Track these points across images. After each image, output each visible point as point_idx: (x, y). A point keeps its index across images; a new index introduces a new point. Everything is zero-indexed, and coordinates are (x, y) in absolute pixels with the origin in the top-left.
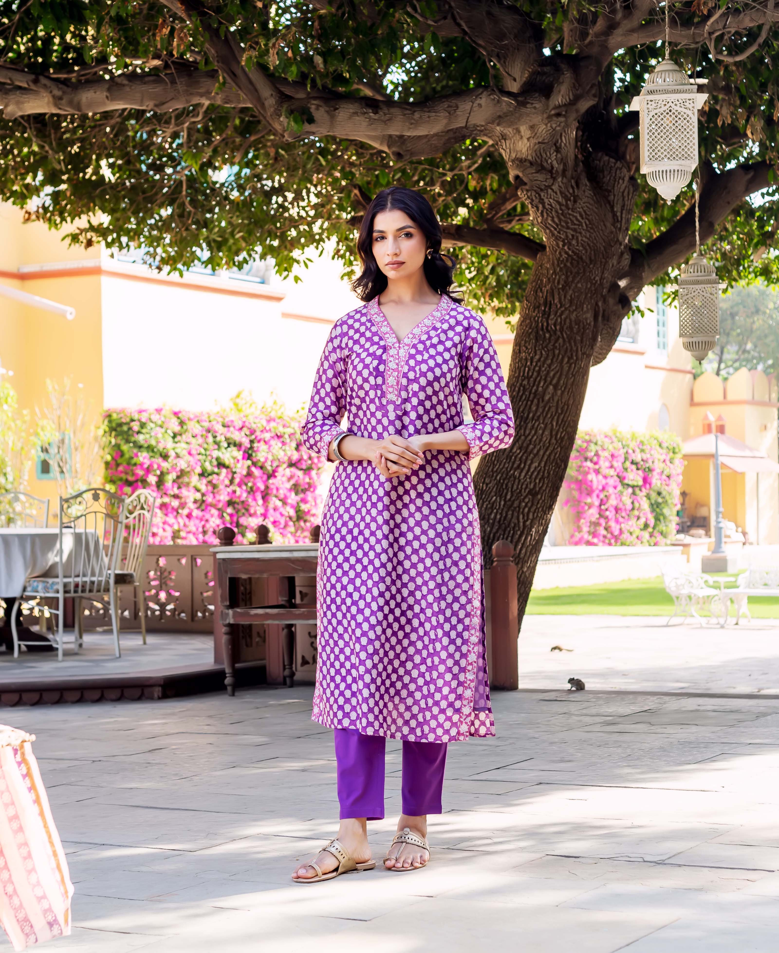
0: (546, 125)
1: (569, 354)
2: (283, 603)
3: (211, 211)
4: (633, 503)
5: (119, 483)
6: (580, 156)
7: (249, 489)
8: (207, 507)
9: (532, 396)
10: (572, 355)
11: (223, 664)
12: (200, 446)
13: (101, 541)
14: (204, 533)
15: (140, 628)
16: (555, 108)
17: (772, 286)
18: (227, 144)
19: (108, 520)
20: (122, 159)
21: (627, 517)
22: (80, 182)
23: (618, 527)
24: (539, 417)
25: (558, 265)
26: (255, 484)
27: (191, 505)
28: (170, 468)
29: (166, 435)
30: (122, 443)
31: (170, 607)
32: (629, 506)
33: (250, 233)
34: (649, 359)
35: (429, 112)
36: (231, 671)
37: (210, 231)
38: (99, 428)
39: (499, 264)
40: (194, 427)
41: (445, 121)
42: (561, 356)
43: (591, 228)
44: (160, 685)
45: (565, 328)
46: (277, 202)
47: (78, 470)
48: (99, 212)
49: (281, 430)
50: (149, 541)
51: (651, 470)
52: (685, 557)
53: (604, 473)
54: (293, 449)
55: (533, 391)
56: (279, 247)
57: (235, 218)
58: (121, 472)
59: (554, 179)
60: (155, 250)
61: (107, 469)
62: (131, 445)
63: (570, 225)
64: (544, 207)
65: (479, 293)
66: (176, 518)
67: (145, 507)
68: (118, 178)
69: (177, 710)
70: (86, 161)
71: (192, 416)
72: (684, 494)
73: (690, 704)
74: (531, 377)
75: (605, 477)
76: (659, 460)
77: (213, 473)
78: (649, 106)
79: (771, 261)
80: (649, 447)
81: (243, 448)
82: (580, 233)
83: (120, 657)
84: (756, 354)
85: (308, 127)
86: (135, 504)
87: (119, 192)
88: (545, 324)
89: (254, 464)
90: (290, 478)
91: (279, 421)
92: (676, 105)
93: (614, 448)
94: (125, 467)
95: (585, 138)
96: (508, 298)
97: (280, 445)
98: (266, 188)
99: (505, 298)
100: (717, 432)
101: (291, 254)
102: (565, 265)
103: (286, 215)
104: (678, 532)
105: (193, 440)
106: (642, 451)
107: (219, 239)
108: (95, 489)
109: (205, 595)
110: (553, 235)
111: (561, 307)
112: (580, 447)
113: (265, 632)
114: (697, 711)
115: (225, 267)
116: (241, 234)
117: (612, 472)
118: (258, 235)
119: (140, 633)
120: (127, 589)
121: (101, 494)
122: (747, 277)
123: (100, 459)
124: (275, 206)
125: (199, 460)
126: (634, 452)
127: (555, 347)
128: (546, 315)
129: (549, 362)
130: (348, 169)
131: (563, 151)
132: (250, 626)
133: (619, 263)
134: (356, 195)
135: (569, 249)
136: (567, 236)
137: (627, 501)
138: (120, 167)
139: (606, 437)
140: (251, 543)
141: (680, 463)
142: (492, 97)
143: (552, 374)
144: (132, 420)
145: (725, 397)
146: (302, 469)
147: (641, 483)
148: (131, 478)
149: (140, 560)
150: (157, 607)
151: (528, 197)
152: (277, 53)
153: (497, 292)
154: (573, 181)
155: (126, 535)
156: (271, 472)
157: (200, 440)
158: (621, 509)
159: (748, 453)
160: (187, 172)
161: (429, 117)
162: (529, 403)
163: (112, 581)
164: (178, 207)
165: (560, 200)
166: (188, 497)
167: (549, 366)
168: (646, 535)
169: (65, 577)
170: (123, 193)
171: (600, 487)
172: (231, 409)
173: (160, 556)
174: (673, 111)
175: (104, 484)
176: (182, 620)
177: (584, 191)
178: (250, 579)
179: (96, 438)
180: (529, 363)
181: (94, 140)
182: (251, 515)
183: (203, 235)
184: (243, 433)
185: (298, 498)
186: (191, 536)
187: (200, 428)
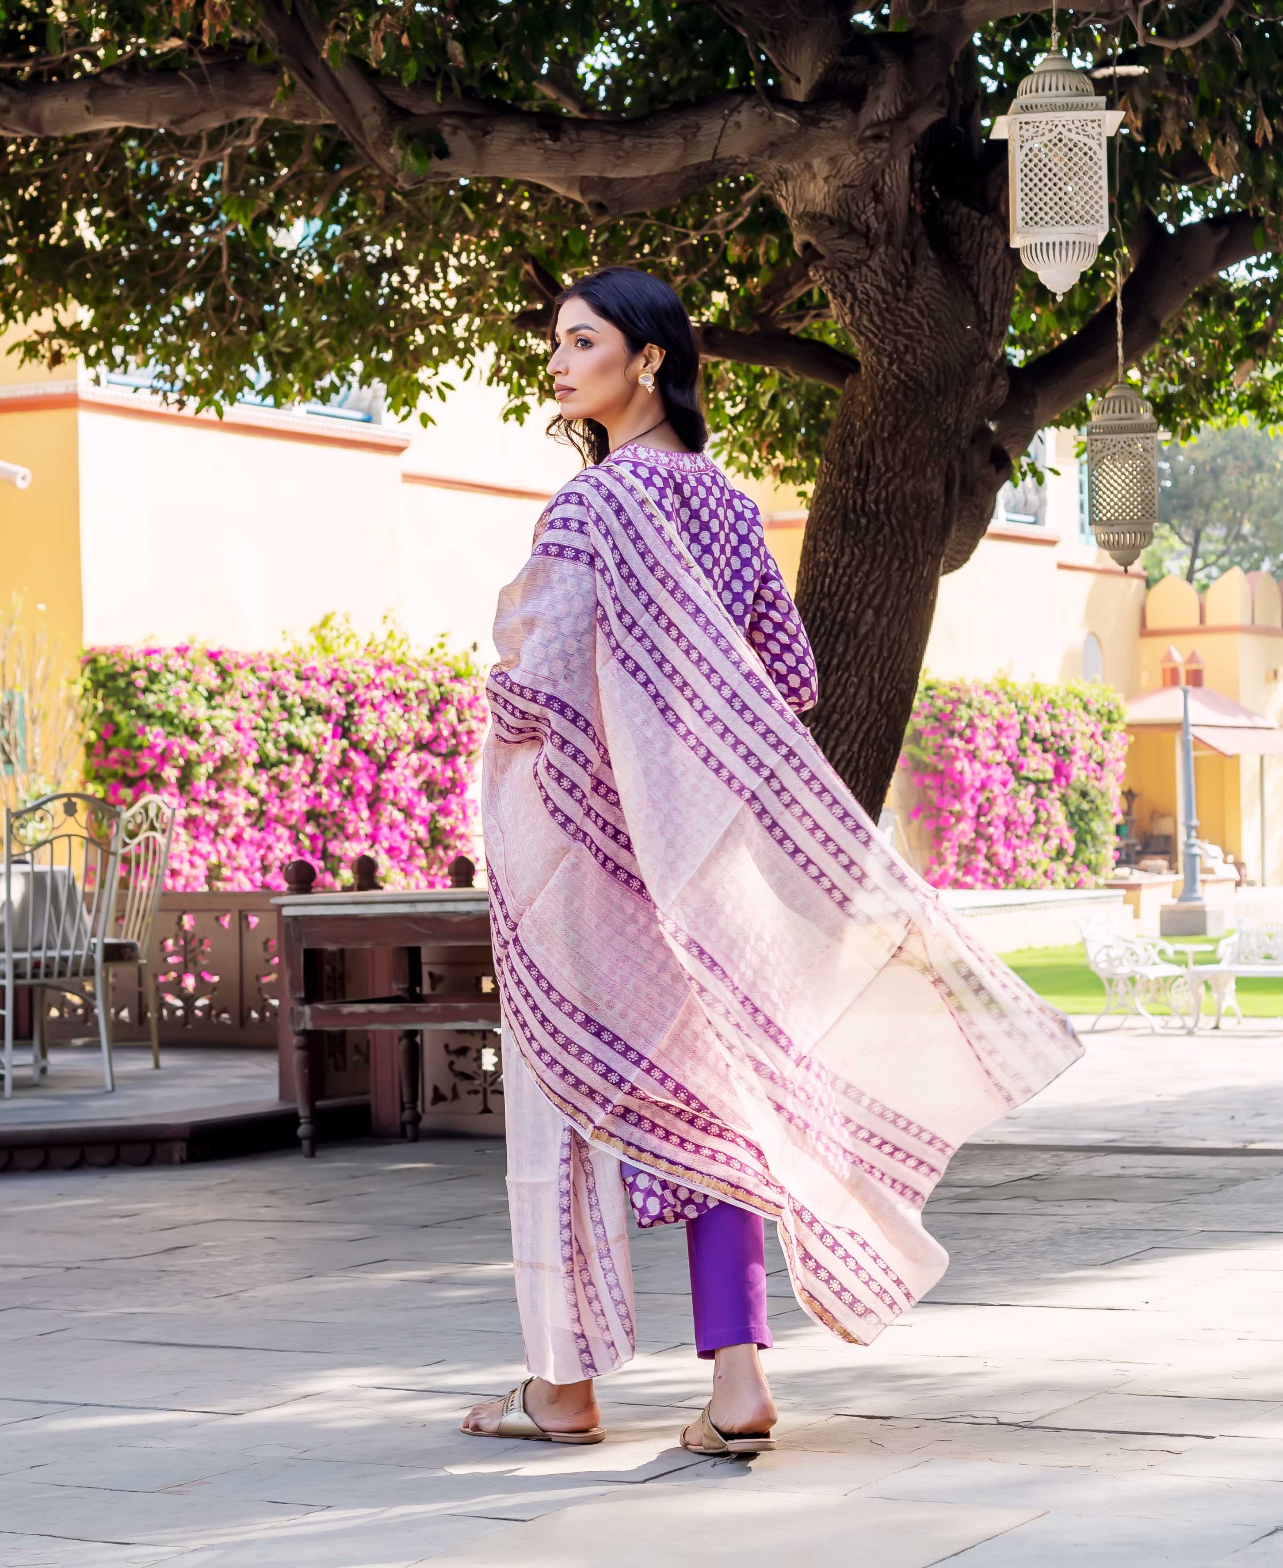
0: (856, 155)
1: (901, 554)
2: (399, 993)
3: (273, 299)
4: (1036, 812)
5: (112, 781)
6: (918, 208)
7: (344, 791)
8: (268, 825)
9: (836, 627)
10: (906, 554)
11: (295, 1101)
12: (257, 713)
13: (79, 885)
14: (265, 869)
15: (149, 1039)
16: (872, 125)
17: (1270, 428)
18: (299, 183)
19: (92, 847)
20: (114, 210)
21: (1025, 837)
22: (41, 250)
23: (1010, 854)
24: (849, 664)
25: (882, 398)
26: (355, 781)
27: (241, 821)
28: (201, 753)
29: (195, 695)
30: (116, 709)
31: (202, 1002)
32: (1029, 818)
33: (341, 339)
34: (1067, 552)
35: (649, 136)
36: (307, 1113)
37: (272, 335)
38: (74, 683)
39: (785, 391)
40: (246, 680)
41: (676, 153)
42: (886, 558)
43: (939, 333)
44: (184, 1139)
45: (894, 507)
46: (389, 284)
47: (38, 758)
48: (73, 304)
49: (401, 684)
50: (165, 886)
51: (1069, 752)
52: (1130, 908)
53: (983, 758)
54: (424, 718)
55: (839, 618)
56: (394, 362)
57: (314, 313)
58: (115, 761)
59: (872, 248)
60: (173, 370)
61: (88, 756)
62: (133, 712)
63: (900, 327)
64: (855, 297)
65: (751, 442)
66: (213, 842)
67: (157, 825)
68: (108, 242)
69: (213, 1182)
70: (50, 213)
71: (241, 661)
72: (1129, 795)
73: (1110, 1165)
74: (835, 593)
75: (986, 765)
76: (1083, 734)
77: (280, 762)
78: (1023, 132)
79: (1266, 384)
80: (1064, 711)
81: (334, 718)
82: (920, 342)
83: (113, 1089)
84: (1258, 543)
85: (438, 165)
86: (139, 819)
87: (110, 267)
88: (859, 501)
89: (354, 746)
90: (417, 772)
91: (398, 668)
92: (1070, 130)
93: (1002, 714)
94: (122, 753)
95: (928, 173)
96: (801, 451)
97: (400, 711)
98: (369, 258)
99: (796, 450)
100: (1188, 683)
101: (415, 376)
102: (894, 398)
103: (406, 306)
104: (1119, 863)
105: (244, 704)
106: (1053, 718)
107: (287, 350)
108: (69, 796)
109: (265, 980)
110: (872, 345)
111: (886, 471)
112: (941, 711)
113: (368, 1044)
114: (1119, 1176)
115: (298, 398)
116: (326, 341)
117: (998, 756)
118: (356, 341)
119: (148, 1048)
120: (126, 970)
121: (80, 804)
122: (1225, 411)
123: (76, 738)
124: (386, 290)
125: (255, 740)
126: (1038, 719)
127: (876, 542)
128: (862, 485)
129: (866, 567)
130: (514, 227)
131: (886, 199)
132: (342, 1034)
133: (988, 393)
134: (527, 273)
135: (901, 370)
136: (896, 347)
137: (1026, 807)
138: (110, 223)
139: (987, 693)
140: (345, 889)
141: (1122, 738)
142: (759, 110)
143: (871, 589)
144: (135, 669)
145: (1202, 619)
146: (439, 755)
147: (1050, 775)
148: (132, 772)
149: (148, 919)
150: (178, 1003)
151: (827, 281)
152: (383, 39)
153: (781, 440)
154: (906, 253)
155: (124, 874)
156: (384, 759)
157: (256, 704)
158: (1014, 823)
159: (1242, 721)
160: (229, 232)
161: (649, 146)
162: (832, 640)
163: (98, 957)
164: (214, 294)
165: (883, 284)
166: (236, 805)
167: (867, 575)
168: (1060, 869)
169: (16, 950)
170: (116, 268)
171: (978, 784)
172: (312, 648)
173: (185, 912)
174: (1065, 141)
175: (84, 784)
176: (223, 1024)
177: (925, 269)
178: (342, 952)
179: (69, 702)
180: (830, 570)
181: (64, 176)
182: (348, 837)
183: (257, 342)
184: (333, 691)
185: (433, 806)
186: (240, 876)
187: (257, 682)
